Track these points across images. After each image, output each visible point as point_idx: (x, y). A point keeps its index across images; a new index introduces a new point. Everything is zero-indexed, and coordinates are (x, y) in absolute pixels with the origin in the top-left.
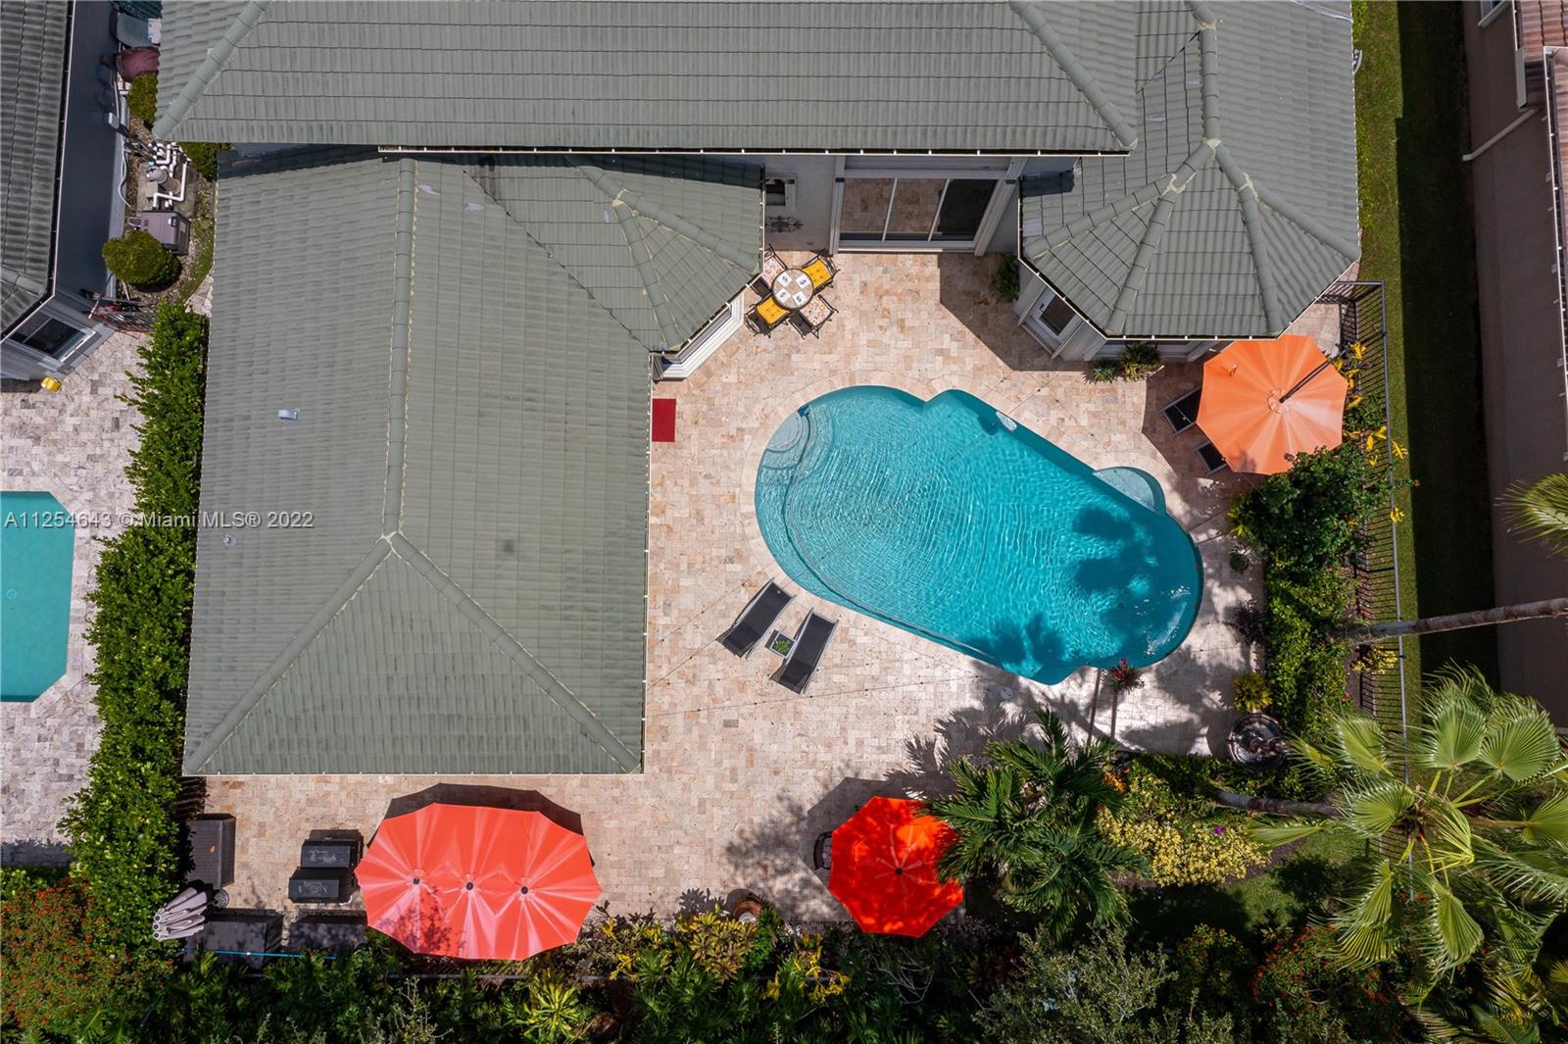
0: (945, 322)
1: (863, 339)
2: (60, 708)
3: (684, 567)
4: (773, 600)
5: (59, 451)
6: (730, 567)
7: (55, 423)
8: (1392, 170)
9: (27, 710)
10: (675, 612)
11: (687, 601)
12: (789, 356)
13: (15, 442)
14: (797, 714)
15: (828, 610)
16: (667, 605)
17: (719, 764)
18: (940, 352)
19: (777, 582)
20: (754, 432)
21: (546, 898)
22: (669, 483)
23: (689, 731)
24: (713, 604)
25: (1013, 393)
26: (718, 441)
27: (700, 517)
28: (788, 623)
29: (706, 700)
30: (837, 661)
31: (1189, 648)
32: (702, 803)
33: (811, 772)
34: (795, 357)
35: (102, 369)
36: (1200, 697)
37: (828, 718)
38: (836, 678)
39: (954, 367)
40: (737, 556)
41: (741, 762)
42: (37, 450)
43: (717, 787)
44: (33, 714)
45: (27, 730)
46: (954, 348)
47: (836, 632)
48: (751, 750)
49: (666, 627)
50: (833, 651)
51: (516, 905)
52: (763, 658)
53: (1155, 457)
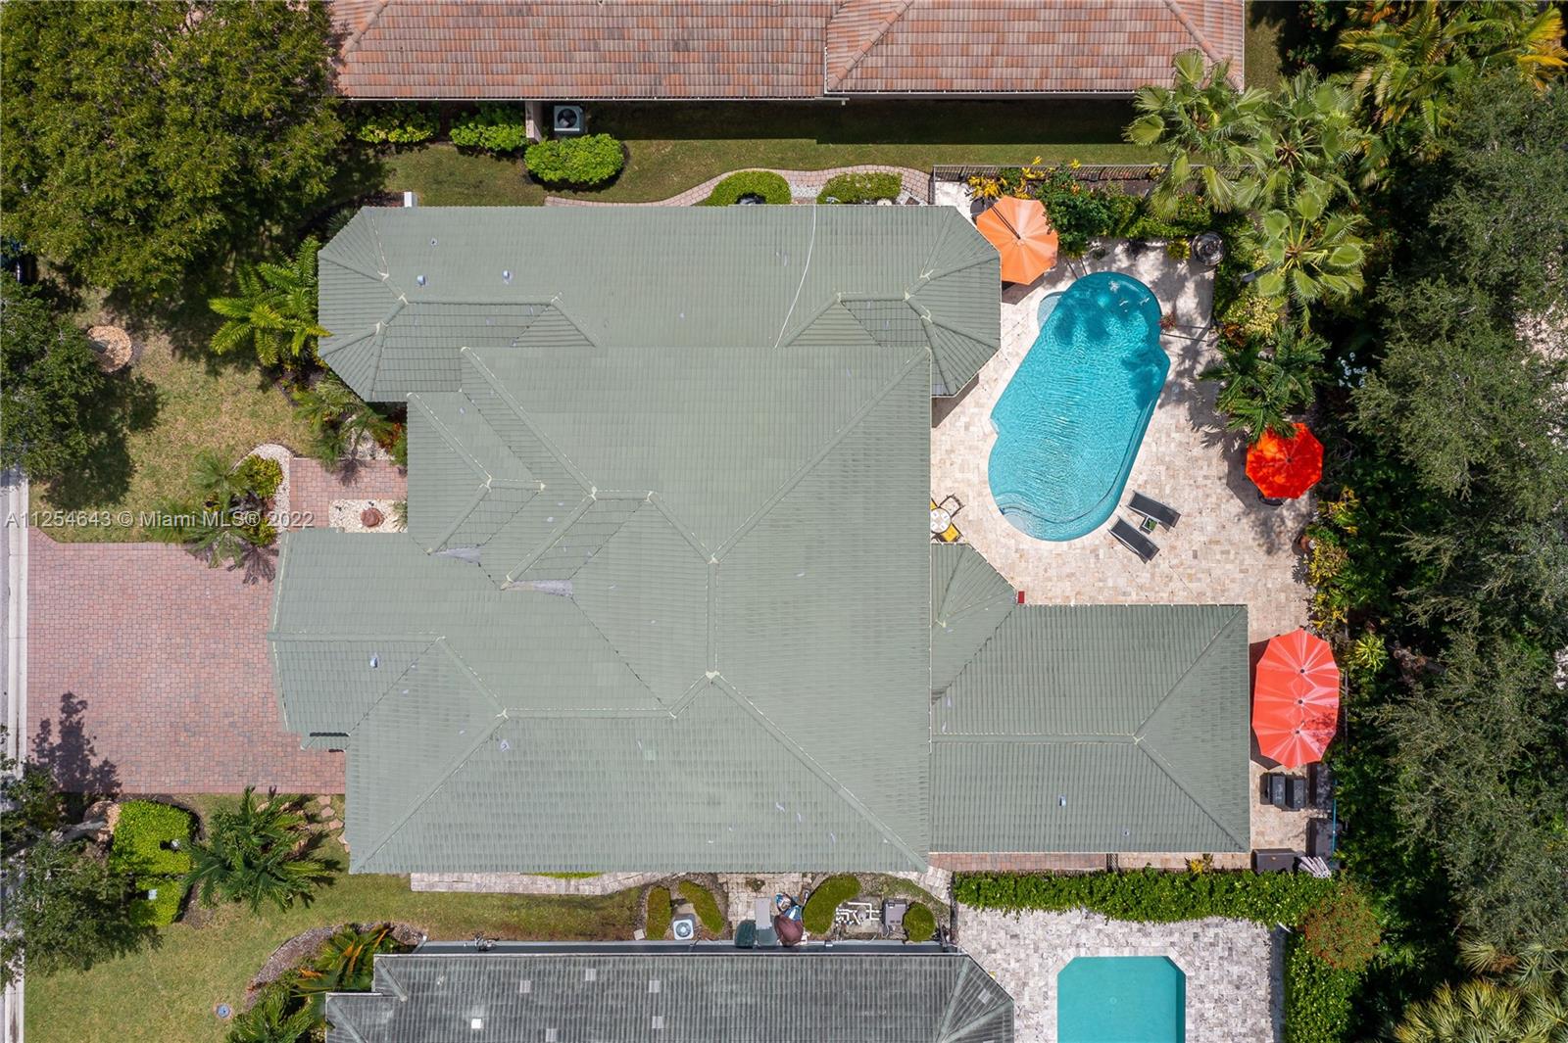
0: (948, 425)
1: (959, 475)
2: (1188, 958)
3: (1101, 584)
4: (1121, 530)
5: (1032, 970)
6: (1101, 556)
7: (1014, 974)
8: (850, 147)
9: (1190, 978)
10: (1129, 589)
11: (1122, 582)
12: (970, 521)
13: (1027, 998)
14: (1188, 515)
15: (1127, 497)
16: (1124, 594)
17: (1219, 561)
18: (967, 428)
19: (1110, 527)
20: (1018, 543)
21: (1307, 658)
22: (1049, 595)
23: (1199, 580)
24: (1124, 566)
25: (992, 384)
26: (1023, 565)
27: (1071, 575)
28: (1135, 521)
29: (1181, 570)
30: (1157, 491)
31: (1151, 282)
32: (1241, 571)
33: (1223, 506)
34: (970, 518)
35: (980, 947)
36: (1180, 276)
37: (1192, 496)
38: (1167, 491)
39: (976, 420)
40: (1094, 551)
41: (1217, 548)
42: (1031, 984)
43: (1233, 562)
44: (1193, 974)
45: (1202, 978)
46: (964, 419)
47: (1140, 492)
48: (1210, 542)
49: (1137, 594)
50: (1151, 493)
51: (1309, 676)
52: (1156, 536)
53: (1031, 298)
